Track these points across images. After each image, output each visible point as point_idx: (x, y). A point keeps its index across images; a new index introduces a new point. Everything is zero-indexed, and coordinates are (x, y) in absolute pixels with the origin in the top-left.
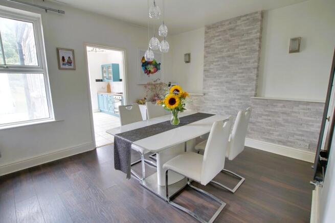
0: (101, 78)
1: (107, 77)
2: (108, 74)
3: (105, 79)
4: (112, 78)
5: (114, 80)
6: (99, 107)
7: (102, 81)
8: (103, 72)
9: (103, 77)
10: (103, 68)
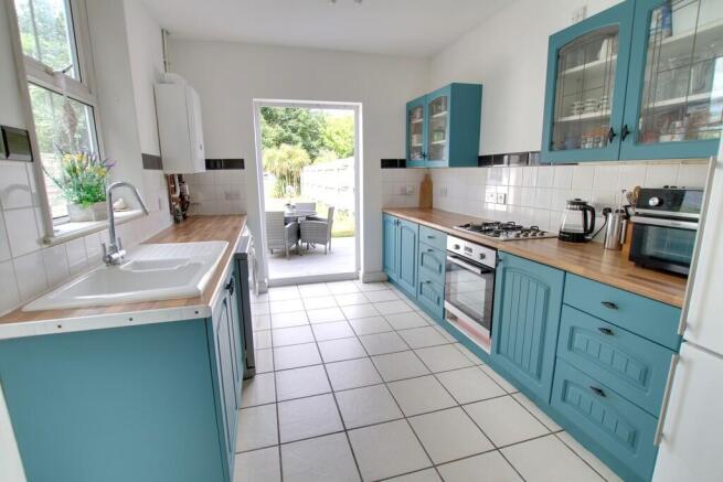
0: (401, 155)
1: (425, 151)
2: (431, 138)
3: (417, 157)
4: (446, 152)
5: (456, 161)
6: (385, 267)
7: (402, 164)
8: (411, 129)
9: (409, 149)
10: (410, 114)
